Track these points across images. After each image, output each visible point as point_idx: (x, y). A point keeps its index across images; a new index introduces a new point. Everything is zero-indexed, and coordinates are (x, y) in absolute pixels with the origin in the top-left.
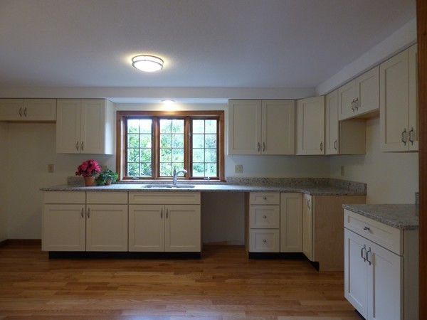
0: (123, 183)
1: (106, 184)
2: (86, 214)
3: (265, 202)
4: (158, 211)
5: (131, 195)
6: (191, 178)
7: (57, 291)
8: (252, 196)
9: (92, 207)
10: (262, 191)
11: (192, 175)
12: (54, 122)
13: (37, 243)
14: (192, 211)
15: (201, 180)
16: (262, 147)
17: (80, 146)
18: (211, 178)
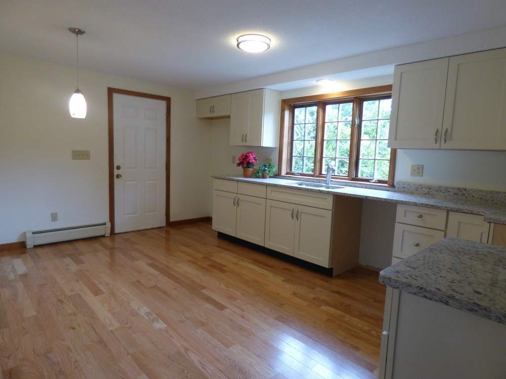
0: (283, 178)
1: (264, 177)
2: (237, 203)
3: (419, 222)
4: (290, 210)
5: (269, 189)
6: (356, 179)
7: (191, 259)
8: (400, 210)
9: (241, 197)
10: (415, 204)
11: (357, 175)
12: (229, 117)
13: (208, 220)
14: (322, 216)
15: (366, 182)
16: (443, 136)
17: (244, 138)
18: (380, 181)
